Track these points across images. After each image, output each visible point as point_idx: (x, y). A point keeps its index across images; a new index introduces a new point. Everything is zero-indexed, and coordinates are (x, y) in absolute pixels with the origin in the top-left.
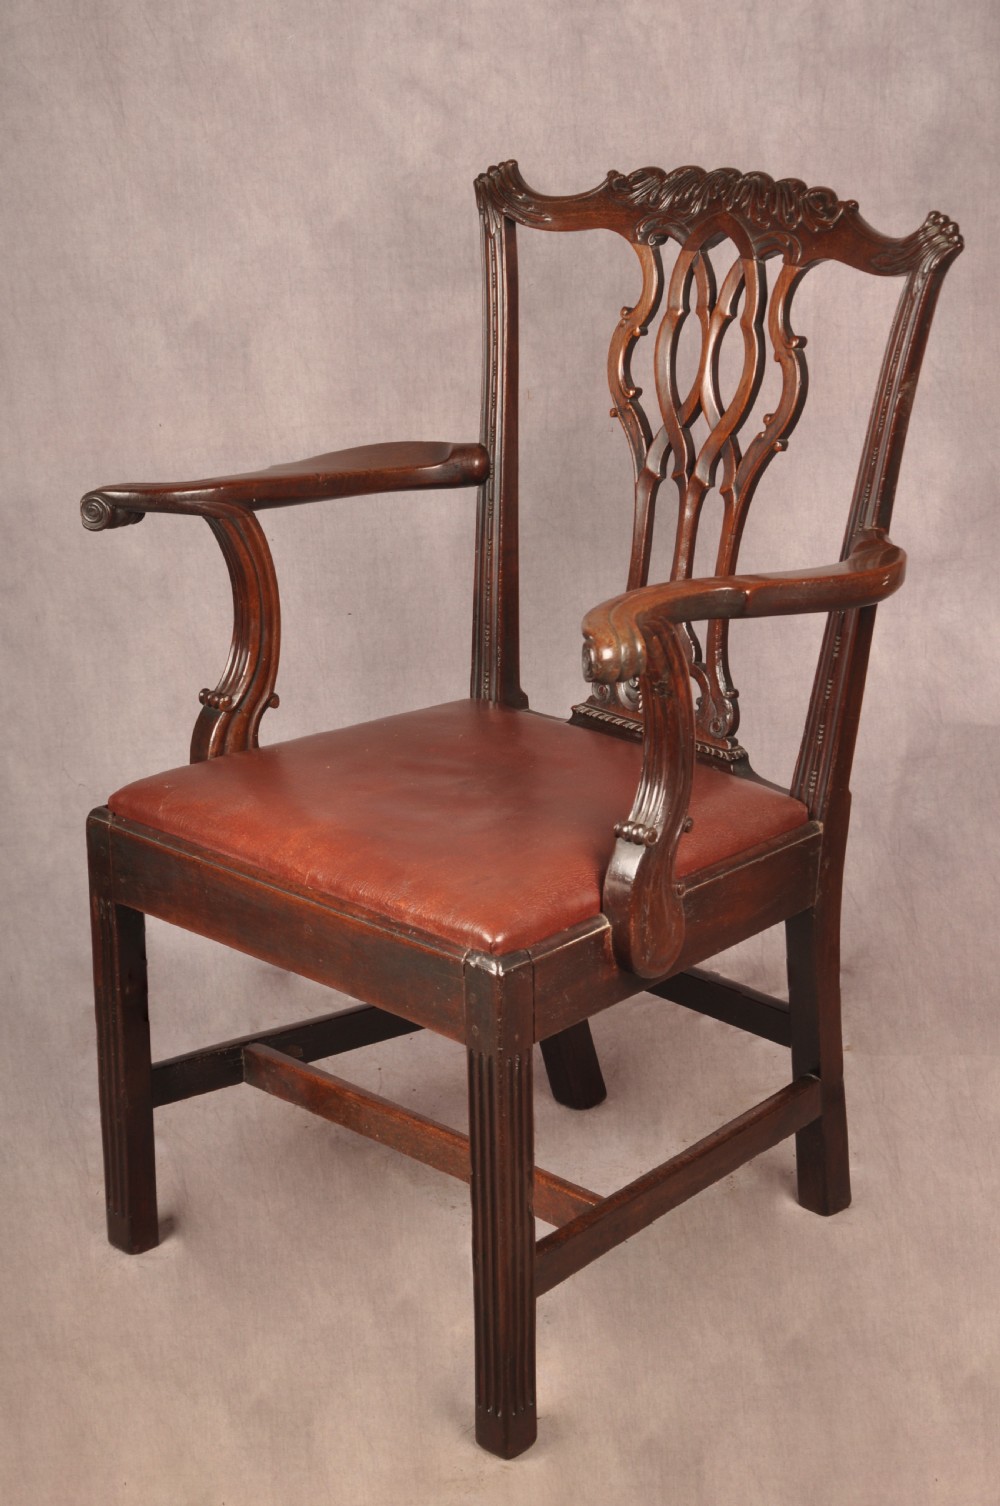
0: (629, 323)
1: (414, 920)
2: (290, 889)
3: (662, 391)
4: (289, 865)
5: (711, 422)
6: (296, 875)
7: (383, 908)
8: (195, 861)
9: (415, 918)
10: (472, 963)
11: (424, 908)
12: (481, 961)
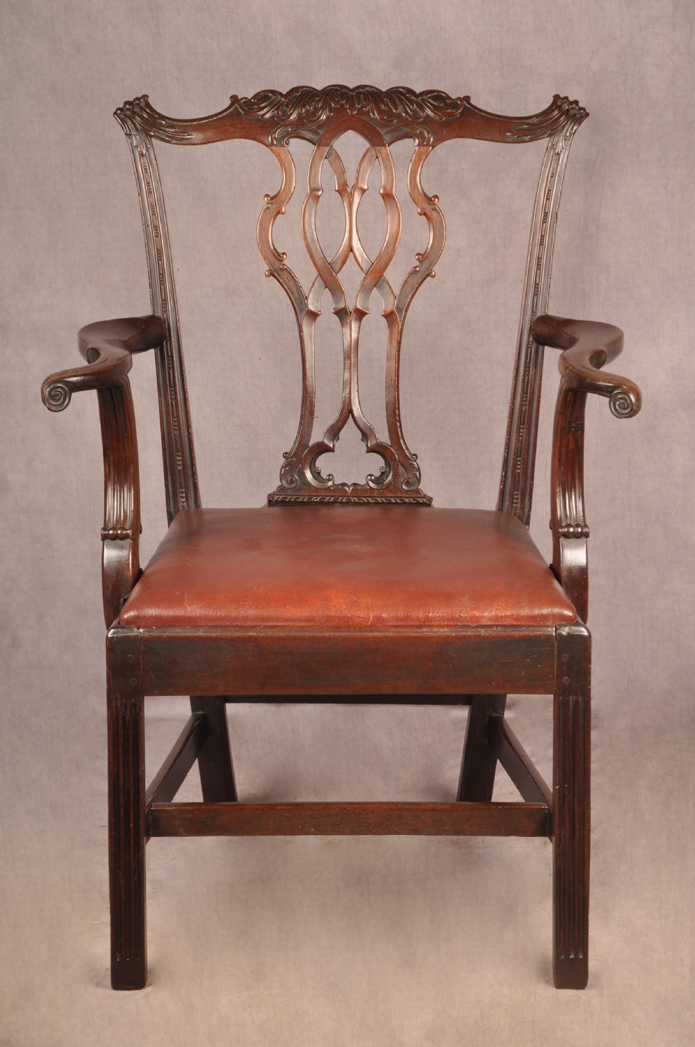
0: (274, 206)
1: (491, 620)
2: (361, 629)
3: (314, 252)
4: (349, 615)
5: (364, 267)
6: (358, 620)
7: (457, 620)
8: (250, 637)
9: (491, 619)
10: (564, 633)
11: (497, 610)
12: (570, 629)
